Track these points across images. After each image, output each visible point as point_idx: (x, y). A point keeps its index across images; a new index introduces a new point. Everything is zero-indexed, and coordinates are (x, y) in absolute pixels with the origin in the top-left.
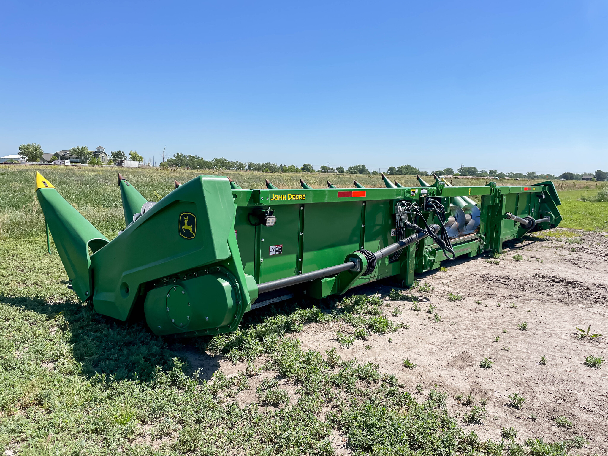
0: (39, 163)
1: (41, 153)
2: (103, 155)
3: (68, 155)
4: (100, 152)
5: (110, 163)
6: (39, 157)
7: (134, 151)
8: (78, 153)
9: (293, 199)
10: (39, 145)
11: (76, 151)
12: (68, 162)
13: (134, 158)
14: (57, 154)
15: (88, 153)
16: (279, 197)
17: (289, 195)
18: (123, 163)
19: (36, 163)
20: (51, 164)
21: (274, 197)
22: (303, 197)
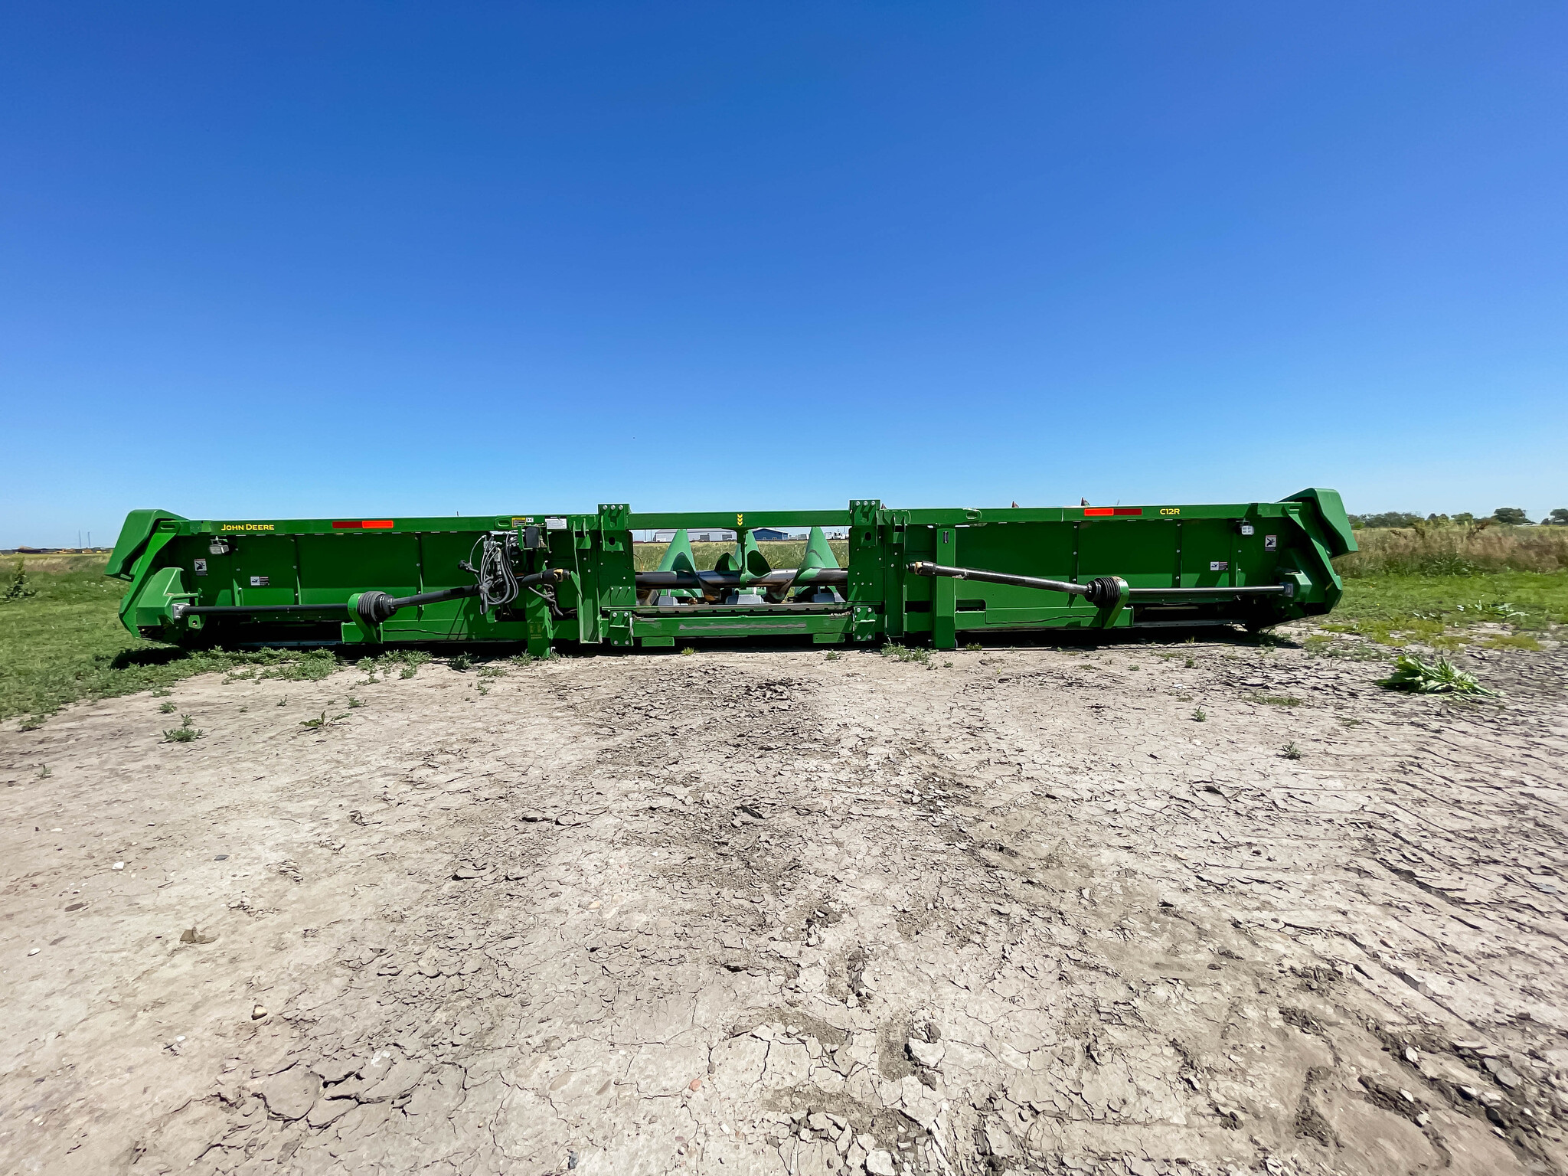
21: (225, 528)
22: (271, 527)
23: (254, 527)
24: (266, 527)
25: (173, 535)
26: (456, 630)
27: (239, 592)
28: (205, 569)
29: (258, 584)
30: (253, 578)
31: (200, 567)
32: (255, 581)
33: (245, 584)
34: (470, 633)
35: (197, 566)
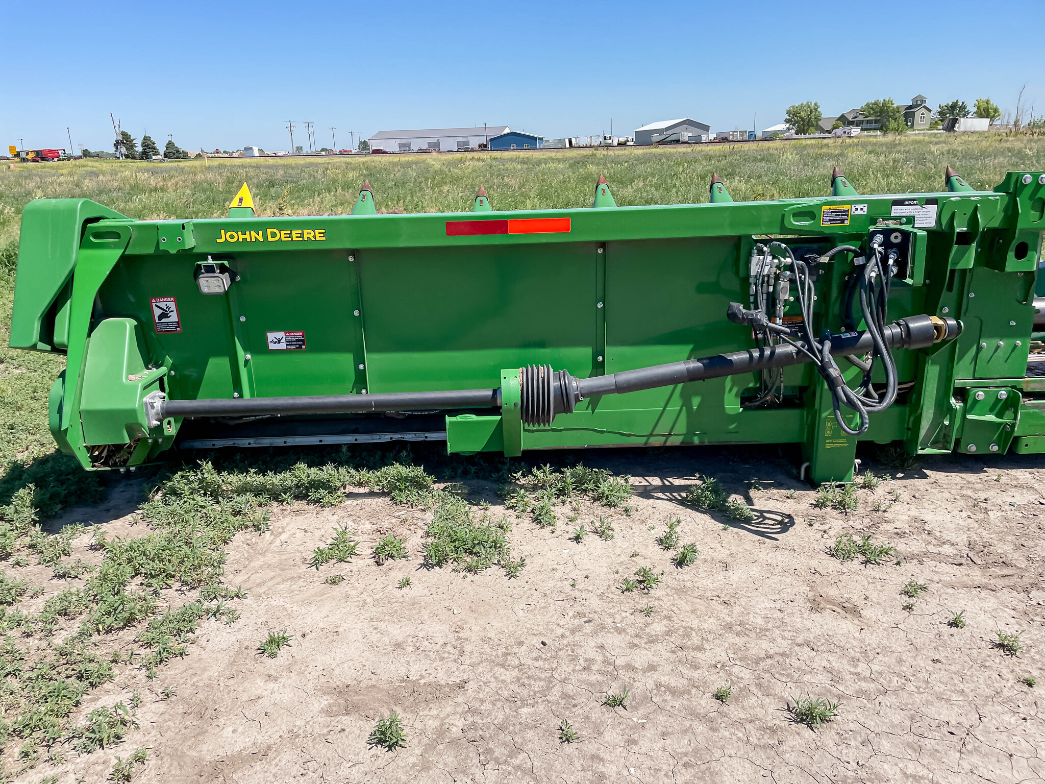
0: (812, 136)
1: (818, 119)
2: (923, 111)
3: (861, 118)
4: (917, 106)
5: (933, 125)
6: (813, 126)
7: (984, 99)
8: (875, 112)
9: (283, 239)
10: (816, 104)
11: (872, 108)
12: (856, 131)
13: (985, 112)
14: (842, 118)
15: (893, 109)
16: (241, 237)
17: (269, 231)
18: (957, 125)
19: (807, 136)
20: (830, 135)
21: (225, 236)
22: (318, 234)
23: (283, 235)
24: (308, 234)
25: (118, 253)
26: (663, 429)
27: (246, 362)
28: (174, 317)
29: (282, 346)
30: (271, 336)
31: (164, 315)
32: (276, 339)
33: (258, 347)
34: (690, 433)
35: (157, 312)
